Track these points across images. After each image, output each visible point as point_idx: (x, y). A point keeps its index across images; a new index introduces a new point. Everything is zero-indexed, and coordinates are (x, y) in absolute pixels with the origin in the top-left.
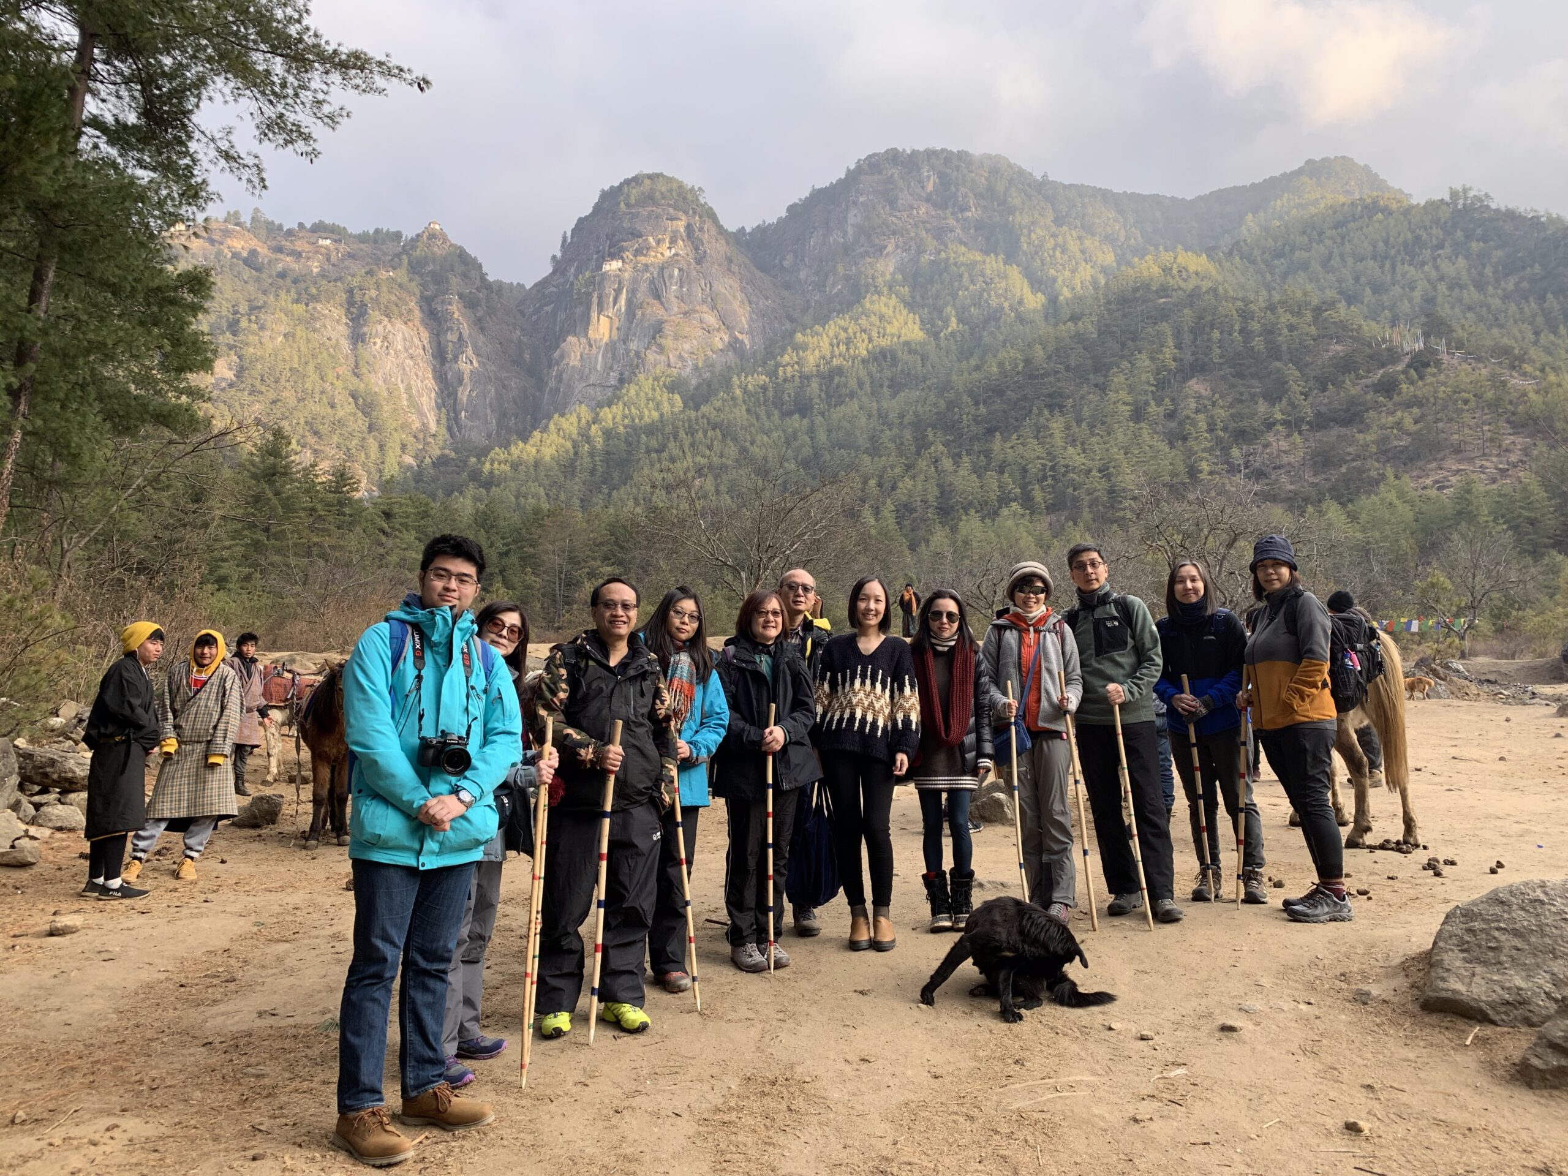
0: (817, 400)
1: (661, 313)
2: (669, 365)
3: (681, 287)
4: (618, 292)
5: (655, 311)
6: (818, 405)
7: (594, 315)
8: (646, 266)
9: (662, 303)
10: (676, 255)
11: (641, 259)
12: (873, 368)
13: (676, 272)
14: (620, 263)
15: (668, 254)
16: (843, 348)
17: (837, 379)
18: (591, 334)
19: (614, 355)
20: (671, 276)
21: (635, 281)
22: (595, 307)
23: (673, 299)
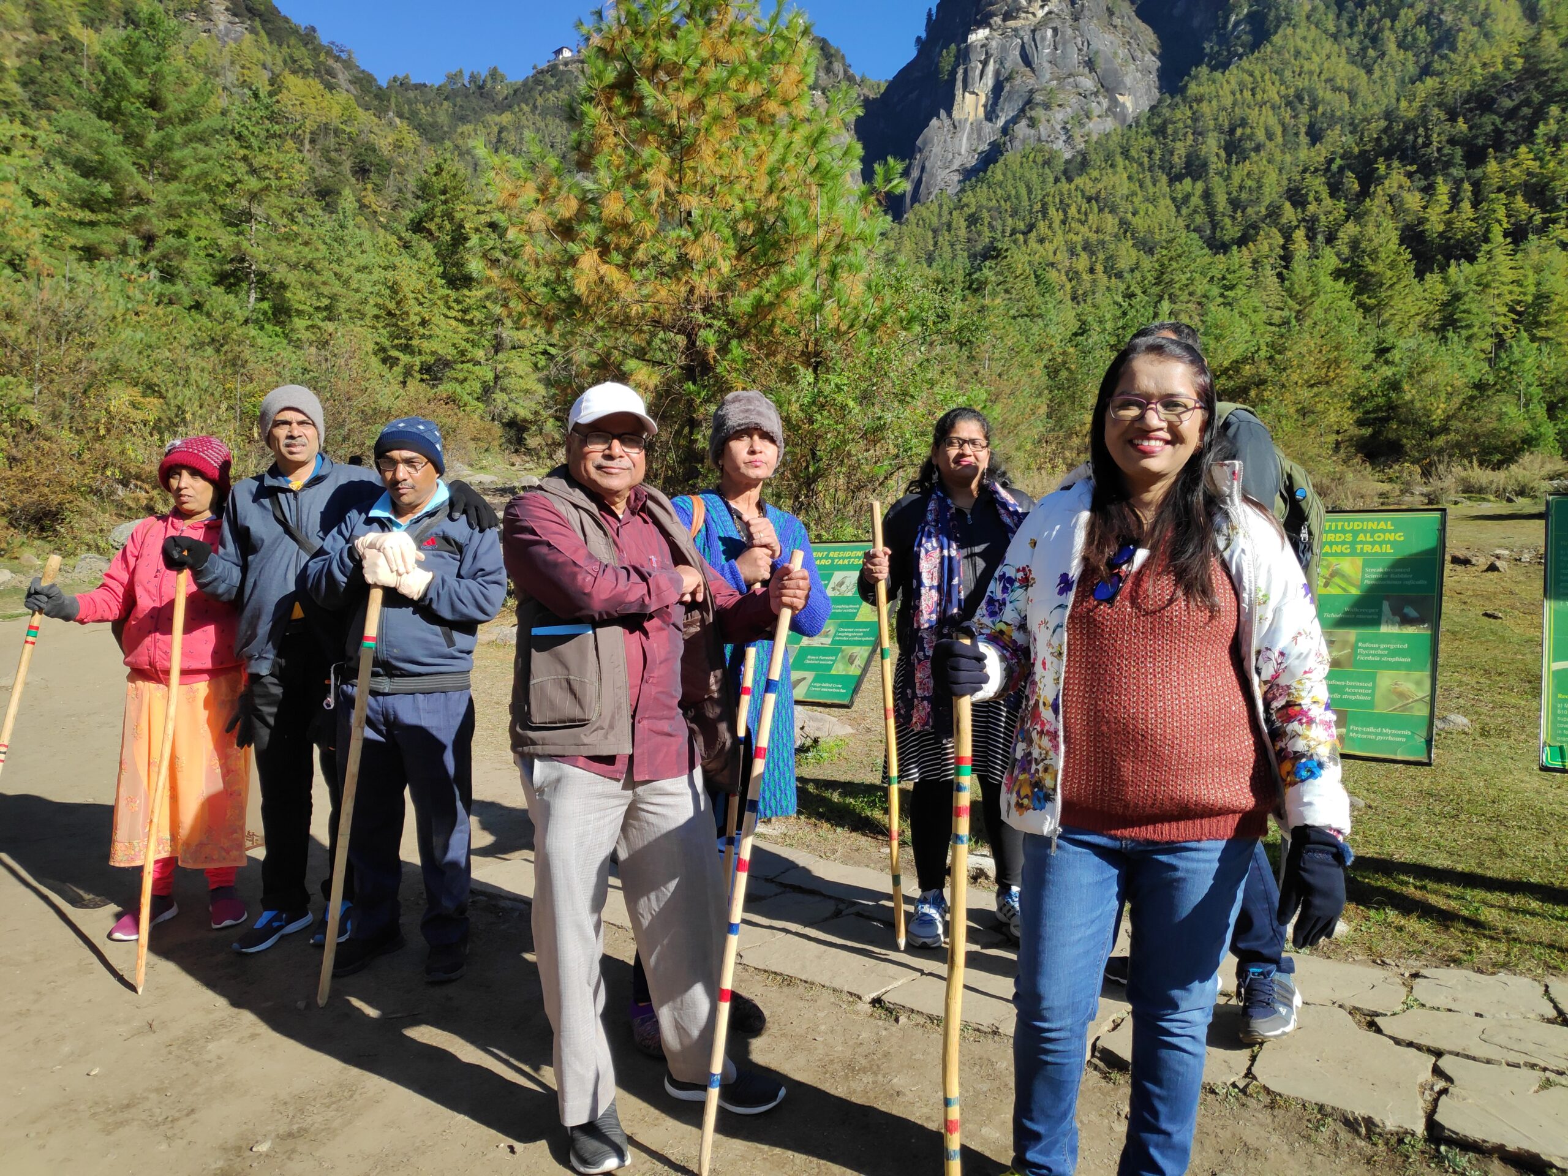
0: (1215, 159)
1: (1031, 82)
2: (1039, 140)
3: (1056, 49)
4: (985, 63)
5: (1024, 81)
6: (1216, 164)
7: (959, 92)
8: (1015, 30)
9: (1033, 70)
10: (1050, 12)
11: (1011, 23)
12: (1287, 113)
13: (1049, 32)
14: (987, 31)
15: (1040, 14)
16: (1247, 94)
17: (1239, 132)
18: (956, 114)
19: (979, 135)
20: (1043, 39)
21: (1003, 49)
22: (959, 84)
23: (1046, 65)
